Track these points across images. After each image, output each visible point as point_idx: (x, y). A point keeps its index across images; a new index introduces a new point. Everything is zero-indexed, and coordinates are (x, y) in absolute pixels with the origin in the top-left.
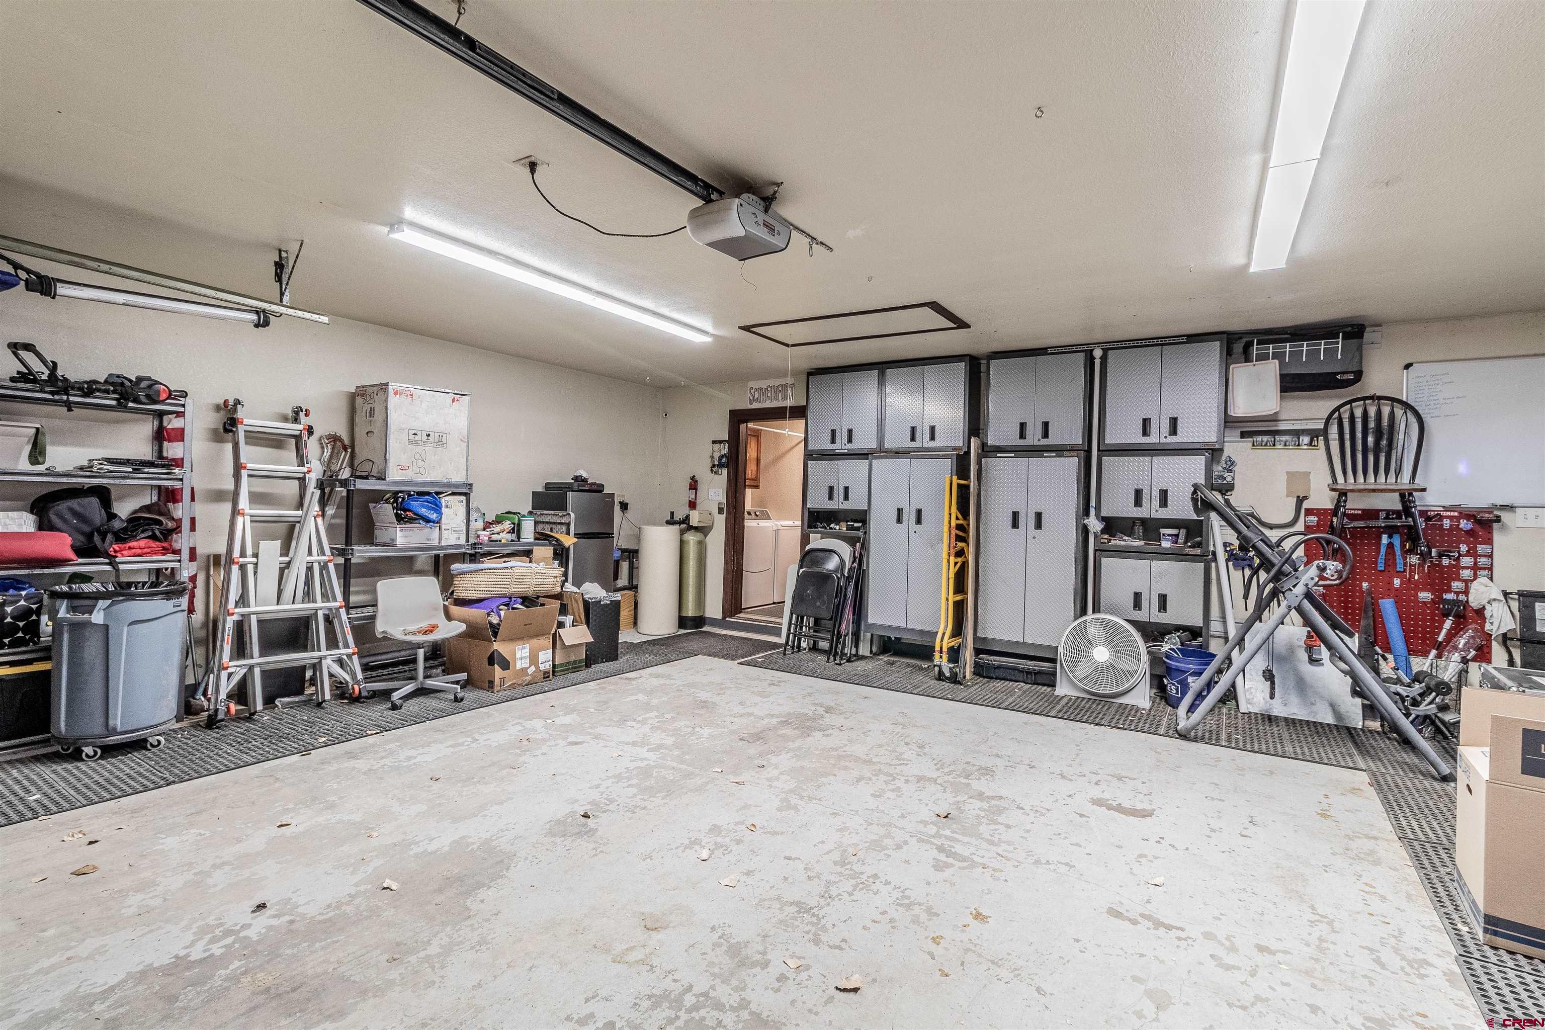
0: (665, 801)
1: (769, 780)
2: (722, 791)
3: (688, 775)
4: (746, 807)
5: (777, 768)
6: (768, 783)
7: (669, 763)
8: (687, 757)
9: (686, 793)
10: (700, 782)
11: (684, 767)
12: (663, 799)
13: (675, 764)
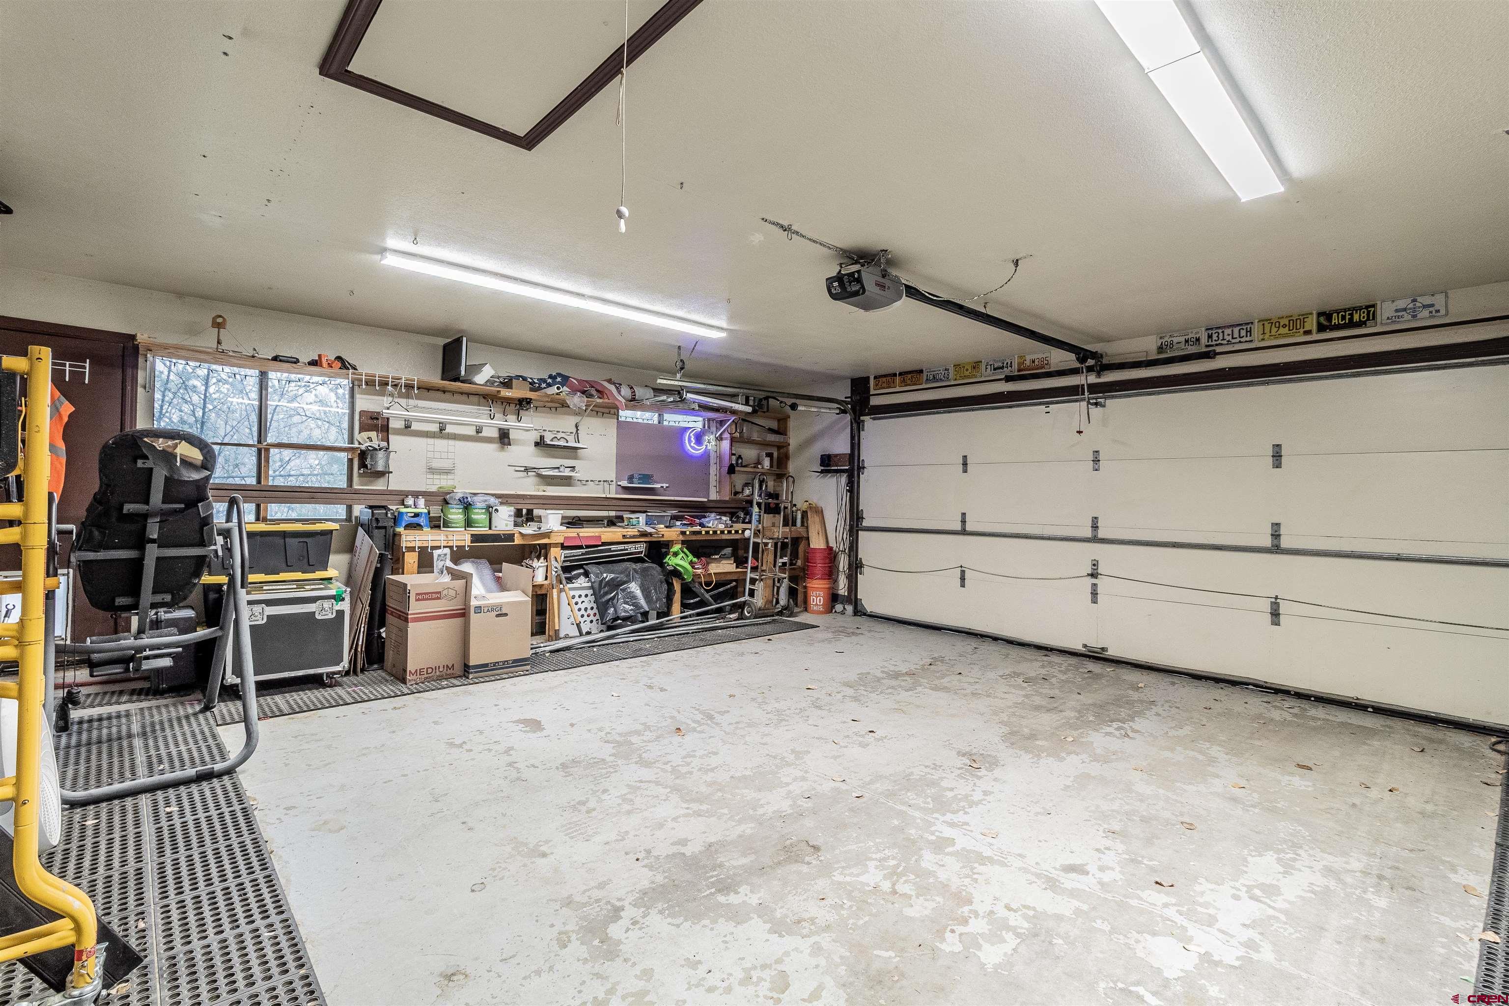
0: (910, 771)
1: (804, 779)
2: (855, 773)
3: (890, 795)
4: (835, 758)
5: (790, 792)
6: (807, 775)
7: (917, 814)
8: (896, 822)
9: (890, 775)
10: (878, 785)
11: (899, 807)
12: (912, 773)
13: (910, 811)
